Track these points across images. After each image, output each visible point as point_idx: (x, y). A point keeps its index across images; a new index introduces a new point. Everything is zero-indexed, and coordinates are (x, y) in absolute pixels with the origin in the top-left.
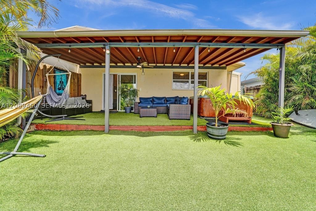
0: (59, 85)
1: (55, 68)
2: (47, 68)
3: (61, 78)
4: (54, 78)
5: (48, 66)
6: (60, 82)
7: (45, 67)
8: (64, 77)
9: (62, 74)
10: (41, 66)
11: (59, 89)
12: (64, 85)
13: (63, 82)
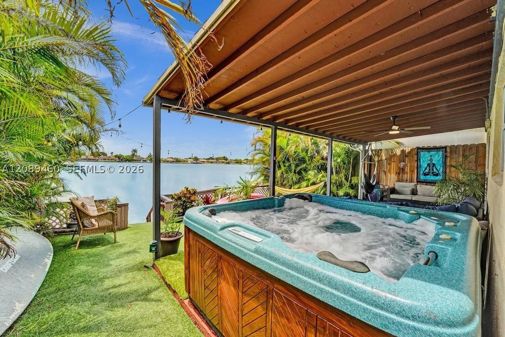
0: (426, 169)
1: (418, 148)
2: (407, 151)
3: (431, 160)
4: (417, 162)
5: (407, 150)
6: (429, 165)
7: (403, 151)
8: (437, 158)
9: (432, 153)
10: (398, 152)
11: (425, 174)
12: (436, 169)
13: (434, 165)
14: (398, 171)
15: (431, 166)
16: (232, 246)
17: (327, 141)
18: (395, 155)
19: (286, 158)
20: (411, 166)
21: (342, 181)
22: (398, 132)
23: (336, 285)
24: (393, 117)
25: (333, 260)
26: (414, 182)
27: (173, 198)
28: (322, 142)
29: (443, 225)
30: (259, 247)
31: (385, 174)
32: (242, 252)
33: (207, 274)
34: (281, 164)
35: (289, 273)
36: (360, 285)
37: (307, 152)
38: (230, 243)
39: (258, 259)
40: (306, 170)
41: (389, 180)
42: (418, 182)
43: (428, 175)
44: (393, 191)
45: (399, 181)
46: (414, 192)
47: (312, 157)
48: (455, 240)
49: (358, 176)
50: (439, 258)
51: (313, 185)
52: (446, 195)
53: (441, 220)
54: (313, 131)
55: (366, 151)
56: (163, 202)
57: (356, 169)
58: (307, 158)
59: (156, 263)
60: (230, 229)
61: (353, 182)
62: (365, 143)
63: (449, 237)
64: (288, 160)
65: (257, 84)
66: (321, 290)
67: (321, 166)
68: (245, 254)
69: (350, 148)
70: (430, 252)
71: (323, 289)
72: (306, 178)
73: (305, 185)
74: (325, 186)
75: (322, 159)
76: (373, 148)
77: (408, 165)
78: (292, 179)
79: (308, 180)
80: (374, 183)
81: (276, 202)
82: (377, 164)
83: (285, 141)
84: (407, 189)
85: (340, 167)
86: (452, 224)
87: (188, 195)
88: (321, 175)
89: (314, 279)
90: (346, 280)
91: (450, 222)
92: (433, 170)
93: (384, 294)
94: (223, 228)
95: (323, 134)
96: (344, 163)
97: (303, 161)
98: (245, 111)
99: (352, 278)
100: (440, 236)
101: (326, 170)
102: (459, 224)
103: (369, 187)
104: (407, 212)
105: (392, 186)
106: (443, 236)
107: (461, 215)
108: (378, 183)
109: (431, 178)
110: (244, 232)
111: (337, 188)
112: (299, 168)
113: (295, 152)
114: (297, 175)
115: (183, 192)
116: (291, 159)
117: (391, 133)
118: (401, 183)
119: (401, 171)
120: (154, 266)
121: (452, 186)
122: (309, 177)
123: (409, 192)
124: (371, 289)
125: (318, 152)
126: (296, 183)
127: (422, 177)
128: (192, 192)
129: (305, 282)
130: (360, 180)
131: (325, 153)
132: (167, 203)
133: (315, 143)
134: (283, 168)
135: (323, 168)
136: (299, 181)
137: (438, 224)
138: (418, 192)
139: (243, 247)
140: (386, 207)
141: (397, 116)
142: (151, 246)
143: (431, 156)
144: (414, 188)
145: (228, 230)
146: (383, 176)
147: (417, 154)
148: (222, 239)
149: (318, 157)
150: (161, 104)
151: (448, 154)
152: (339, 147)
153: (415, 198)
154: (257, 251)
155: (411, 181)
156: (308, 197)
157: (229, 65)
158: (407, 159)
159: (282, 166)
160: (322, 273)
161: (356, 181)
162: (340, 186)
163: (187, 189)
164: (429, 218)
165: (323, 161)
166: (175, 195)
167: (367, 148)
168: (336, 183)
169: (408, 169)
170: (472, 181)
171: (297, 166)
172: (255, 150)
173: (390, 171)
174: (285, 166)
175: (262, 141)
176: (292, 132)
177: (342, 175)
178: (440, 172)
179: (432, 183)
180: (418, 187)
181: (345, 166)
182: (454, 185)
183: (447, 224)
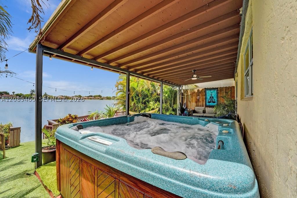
0: (209, 99)
1: (205, 89)
3: (211, 95)
4: (205, 96)
5: (200, 89)
6: (210, 97)
7: (198, 90)
8: (214, 93)
9: (212, 91)
10: (196, 91)
11: (209, 102)
12: (214, 100)
13: (213, 97)
14: (196, 101)
15: (212, 98)
16: (89, 150)
17: (160, 84)
18: (195, 92)
19: (136, 94)
20: (202, 98)
21: (168, 107)
22: (196, 79)
23: (164, 172)
24: (193, 70)
25: (162, 152)
26: (204, 107)
27: (59, 122)
28: (157, 85)
29: (222, 126)
30: (109, 149)
31: (190, 102)
32: (95, 154)
33: (72, 175)
34: (134, 98)
35: (130, 167)
36: (181, 169)
37: (149, 90)
38: (88, 148)
39: (107, 158)
40: (148, 102)
41: (192, 106)
42: (206, 106)
43: (210, 102)
44: (194, 111)
45: (197, 106)
46: (204, 112)
47: (152, 94)
48: (230, 133)
49: (177, 104)
50: (224, 144)
51: (153, 110)
52: (220, 112)
53: (221, 123)
54: (152, 77)
55: (180, 90)
56: (51, 125)
57: (175, 100)
58: (149, 94)
59: (37, 170)
60: (89, 138)
61: (174, 107)
62: (179, 86)
63: (227, 132)
64: (138, 95)
65: (115, 43)
66: (154, 177)
67: (157, 99)
68: (98, 156)
69: (172, 88)
70: (219, 141)
71: (155, 176)
72: (148, 106)
73: (148, 110)
74: (159, 110)
75: (158, 95)
76: (184, 89)
77: (201, 98)
78: (141, 107)
79: (150, 107)
80: (185, 108)
81: (128, 119)
82: (186, 97)
83: (136, 84)
84: (201, 110)
85: (167, 99)
86: (226, 125)
87: (71, 120)
88: (157, 104)
89: (148, 169)
90: (171, 166)
91: (225, 124)
92: (212, 100)
93: (198, 174)
94: (84, 138)
95: (158, 80)
96: (169, 97)
97: (146, 96)
98: (109, 62)
99: (175, 164)
100: (223, 132)
101: (159, 101)
102: (230, 125)
103: (182, 110)
104: (204, 120)
105: (193, 109)
106: (224, 131)
107: (229, 120)
108: (187, 108)
109: (211, 104)
110: (100, 139)
111: (166, 111)
112: (144, 100)
113: (142, 91)
114: (143, 104)
115: (67, 117)
116: (140, 95)
117: (193, 79)
118: (198, 107)
119: (198, 100)
120: (35, 173)
121: (222, 107)
122: (150, 105)
123: (202, 112)
124: (189, 172)
125: (155, 91)
126: (143, 109)
127: (208, 104)
128: (74, 117)
129: (141, 172)
130: (178, 106)
131: (159, 91)
132: (54, 125)
133: (153, 86)
134: (135, 100)
135: (157, 100)
136: (144, 108)
137: (219, 125)
138: (206, 111)
139: (97, 150)
140: (192, 118)
141: (195, 70)
142: (33, 158)
143: (211, 93)
144: (204, 109)
145: (88, 139)
146: (189, 103)
147: (205, 92)
148: (82, 146)
149: (155, 94)
150: (43, 51)
151: (219, 92)
152: (166, 88)
153: (205, 115)
154: (107, 152)
155: (203, 107)
156: (149, 115)
157: (93, 24)
158: (200, 94)
159: (134, 99)
160: (154, 163)
161: (176, 107)
162: (167, 110)
163: (70, 115)
164: (215, 123)
165: (158, 96)
166: (61, 120)
167: (181, 89)
168: (165, 108)
169: (201, 100)
170: (230, 104)
171: (143, 99)
172: (118, 90)
173: (192, 101)
174: (136, 99)
175: (122, 84)
176: (140, 77)
177: (168, 104)
178: (216, 101)
179: (212, 107)
180: (206, 109)
181: (170, 99)
182: (223, 107)
183: (224, 125)
